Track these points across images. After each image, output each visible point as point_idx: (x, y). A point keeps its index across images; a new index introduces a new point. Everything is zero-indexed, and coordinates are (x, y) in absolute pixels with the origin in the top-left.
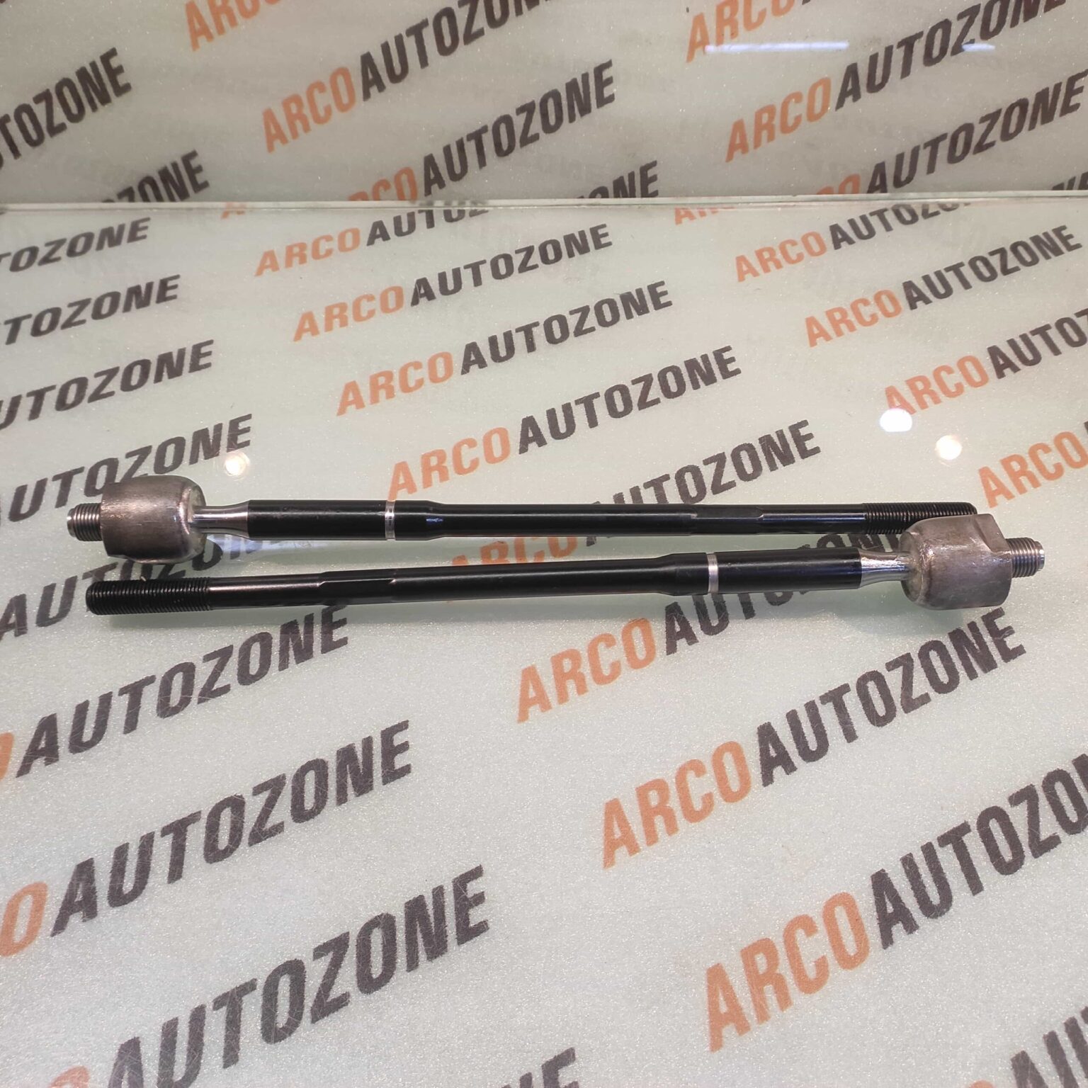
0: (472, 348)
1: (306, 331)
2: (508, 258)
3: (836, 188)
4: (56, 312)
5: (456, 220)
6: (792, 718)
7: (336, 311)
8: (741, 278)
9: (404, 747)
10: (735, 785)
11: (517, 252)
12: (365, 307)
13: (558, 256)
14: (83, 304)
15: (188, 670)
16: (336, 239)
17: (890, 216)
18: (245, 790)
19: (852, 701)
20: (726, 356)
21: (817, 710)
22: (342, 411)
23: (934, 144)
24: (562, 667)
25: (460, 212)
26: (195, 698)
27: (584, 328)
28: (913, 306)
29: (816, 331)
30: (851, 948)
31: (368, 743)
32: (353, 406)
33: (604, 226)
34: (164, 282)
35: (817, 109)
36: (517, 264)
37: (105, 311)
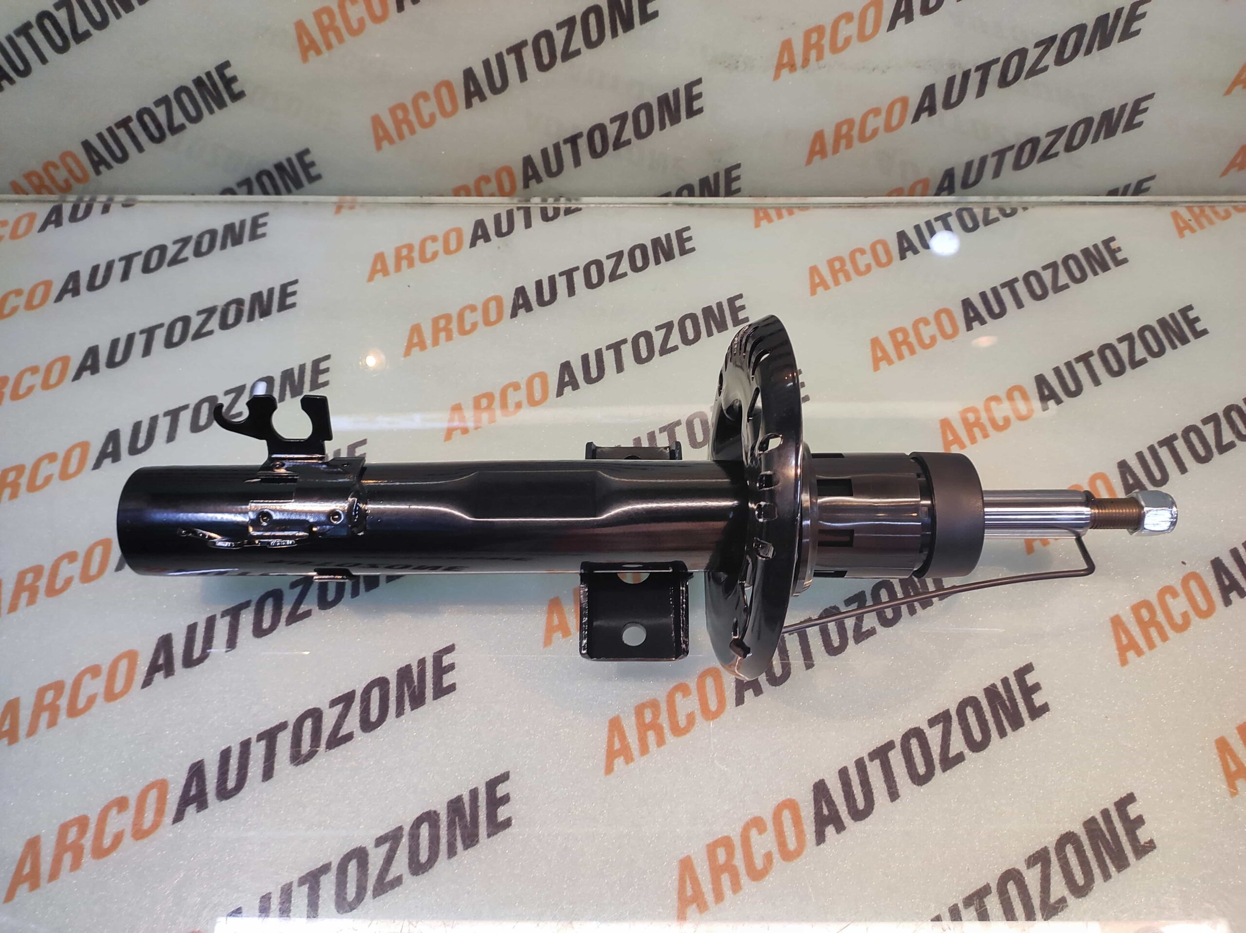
0: (566, 367)
1: (415, 345)
2: (599, 264)
3: (906, 191)
4: (186, 320)
5: (552, 219)
6: (843, 773)
7: (442, 323)
8: (813, 292)
9: (506, 799)
10: (792, 844)
11: (609, 257)
12: (470, 318)
14: (210, 312)
16: (441, 239)
19: (896, 758)
21: (865, 766)
22: (448, 437)
23: (1001, 155)
24: (643, 718)
25: (555, 208)
28: (969, 328)
29: (879, 353)
31: (474, 793)
32: (459, 431)
34: (284, 287)
35: (895, 122)
36: (607, 271)
37: (231, 319)
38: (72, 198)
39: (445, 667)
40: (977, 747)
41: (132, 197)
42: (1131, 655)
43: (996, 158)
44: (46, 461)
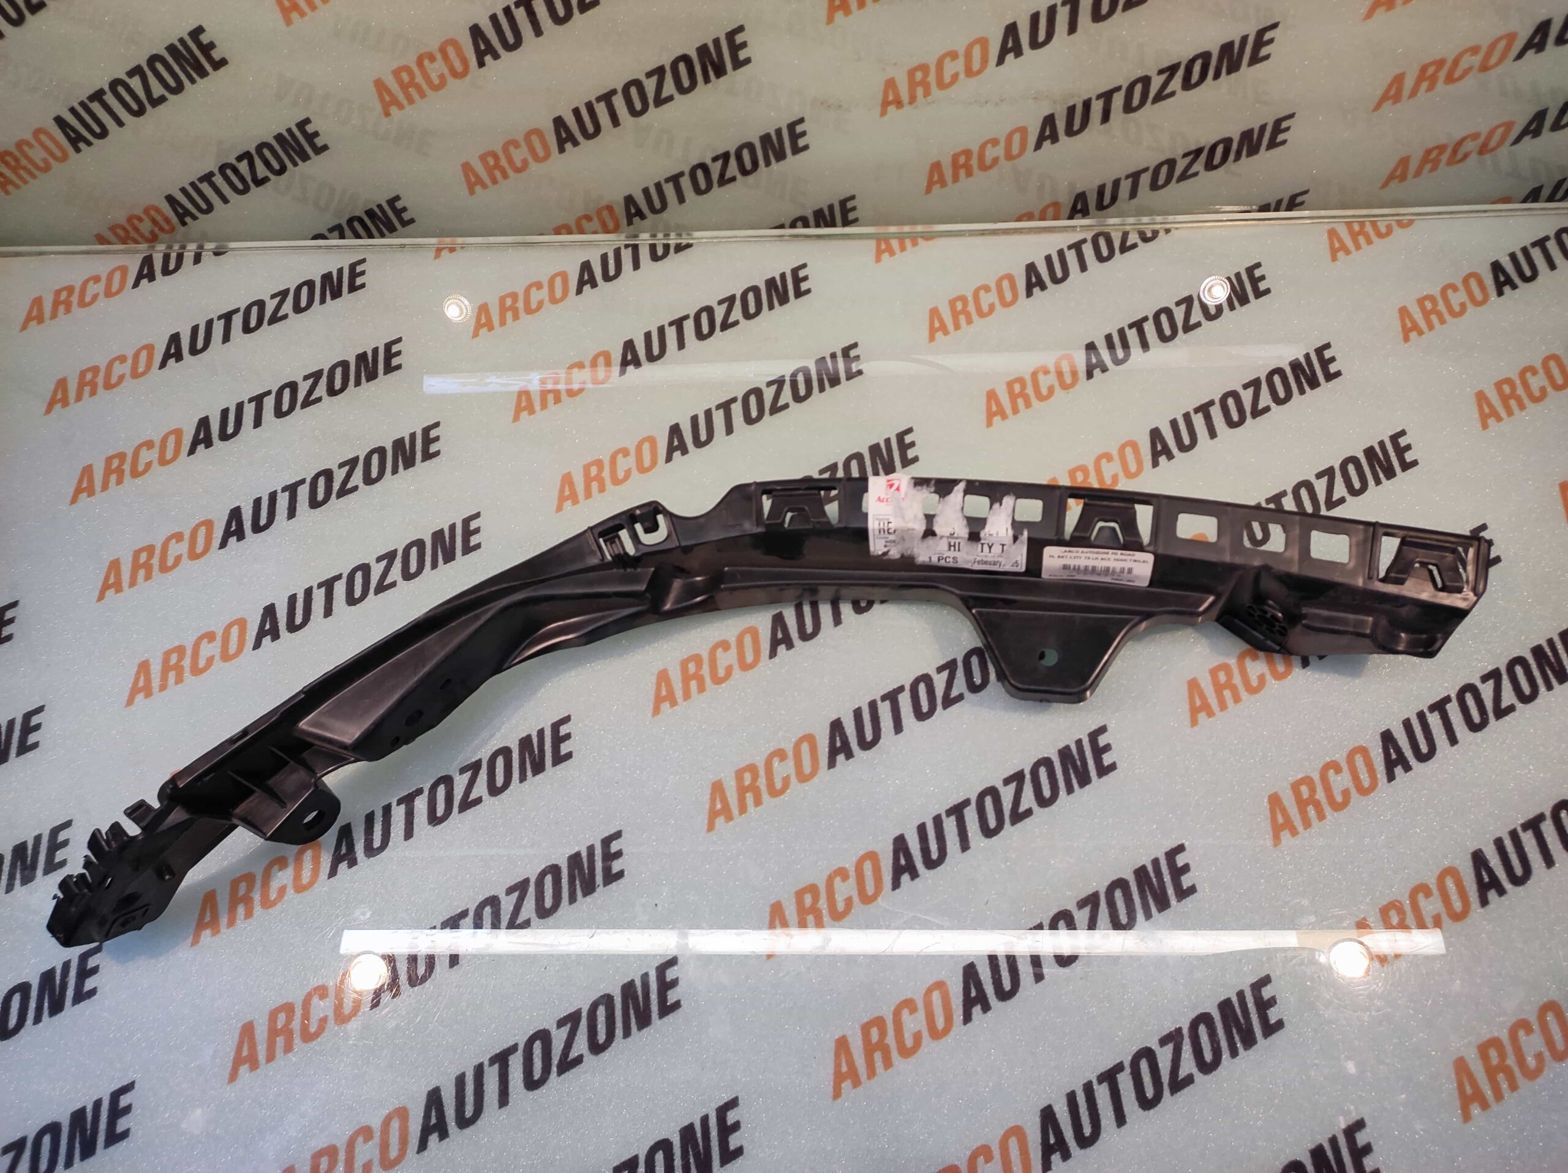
0: (675, 430)
1: (524, 410)
2: (709, 310)
3: (1037, 214)
4: (293, 386)
5: (662, 258)
6: (922, 829)
8: (932, 338)
9: (620, 853)
10: (870, 889)
11: (720, 303)
12: (576, 377)
13: (759, 308)
14: (317, 376)
15: (448, 782)
16: (546, 285)
17: (1088, 250)
18: (499, 891)
20: (908, 439)
21: (942, 823)
22: (559, 508)
23: (1135, 177)
24: (743, 780)
25: (665, 246)
26: (456, 809)
27: (779, 404)
28: (1090, 376)
29: (994, 408)
30: (940, 1023)
31: (591, 849)
32: (569, 502)
33: (804, 266)
34: (388, 346)
35: (1015, 150)
36: (719, 320)
37: (338, 385)
38: (161, 247)
39: (562, 736)
40: (1043, 802)
41: (222, 243)
42: (1202, 716)
43: (1130, 180)
44: (174, 541)
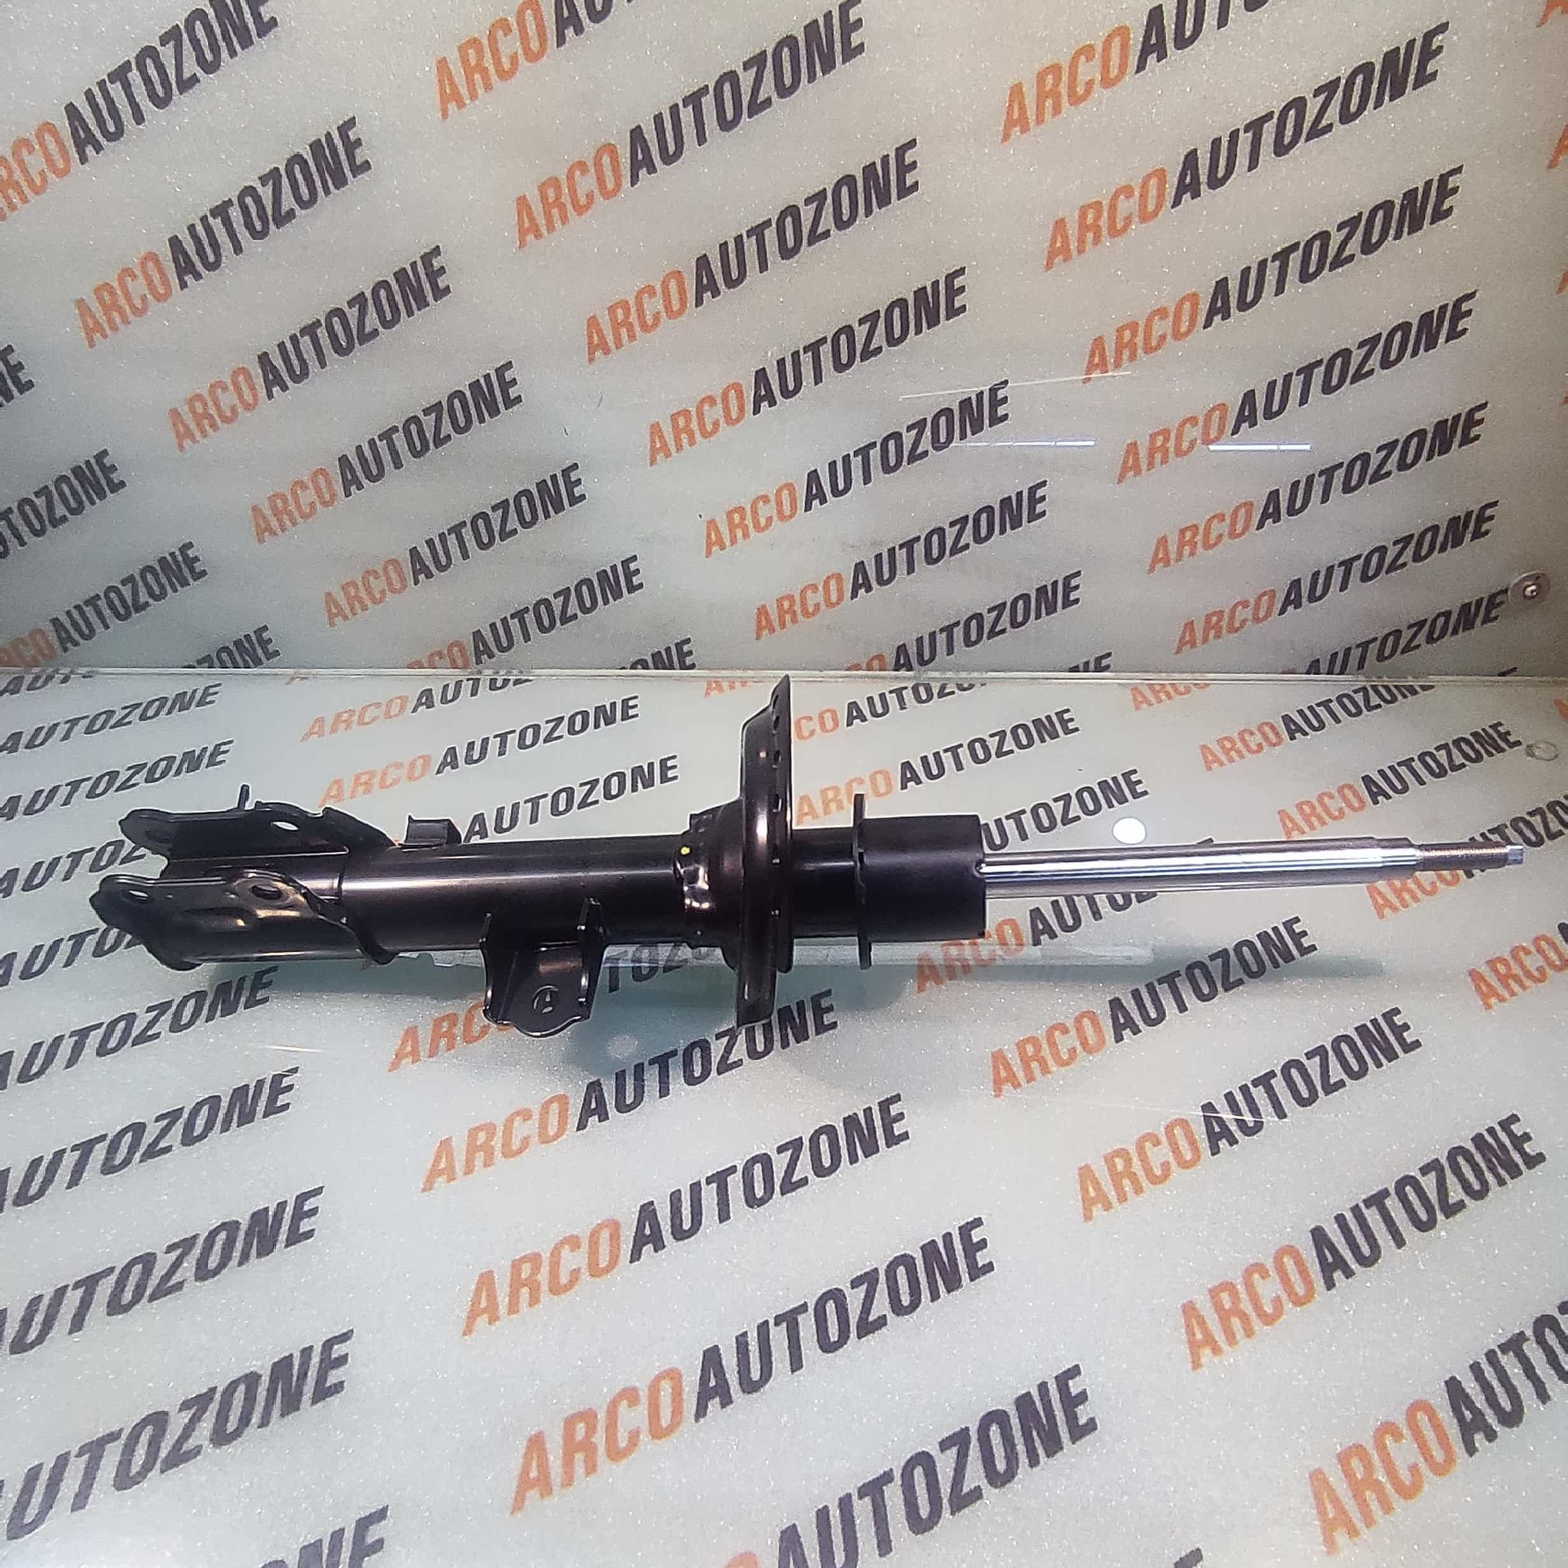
13: (585, 727)
15: (138, 1129)
17: (908, 695)
18: (159, 1250)
33: (636, 697)
